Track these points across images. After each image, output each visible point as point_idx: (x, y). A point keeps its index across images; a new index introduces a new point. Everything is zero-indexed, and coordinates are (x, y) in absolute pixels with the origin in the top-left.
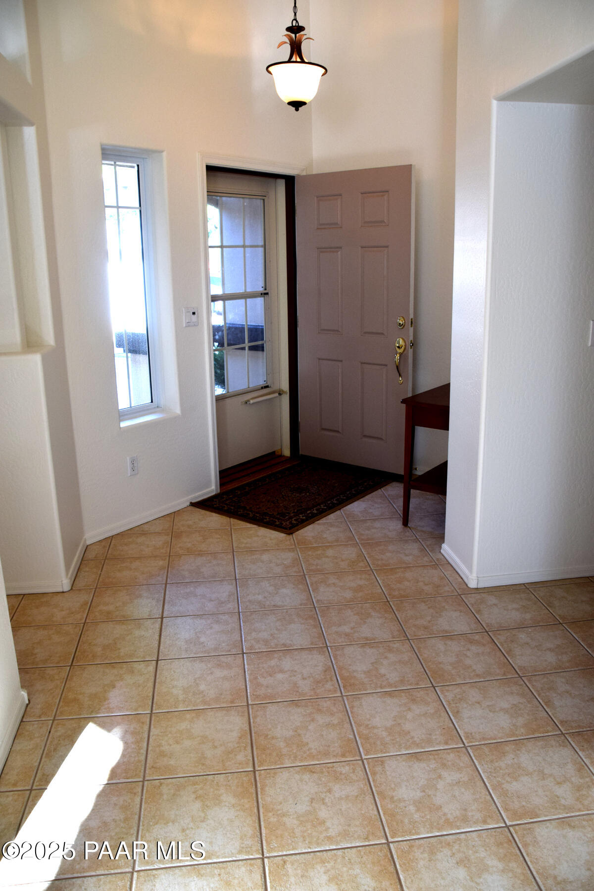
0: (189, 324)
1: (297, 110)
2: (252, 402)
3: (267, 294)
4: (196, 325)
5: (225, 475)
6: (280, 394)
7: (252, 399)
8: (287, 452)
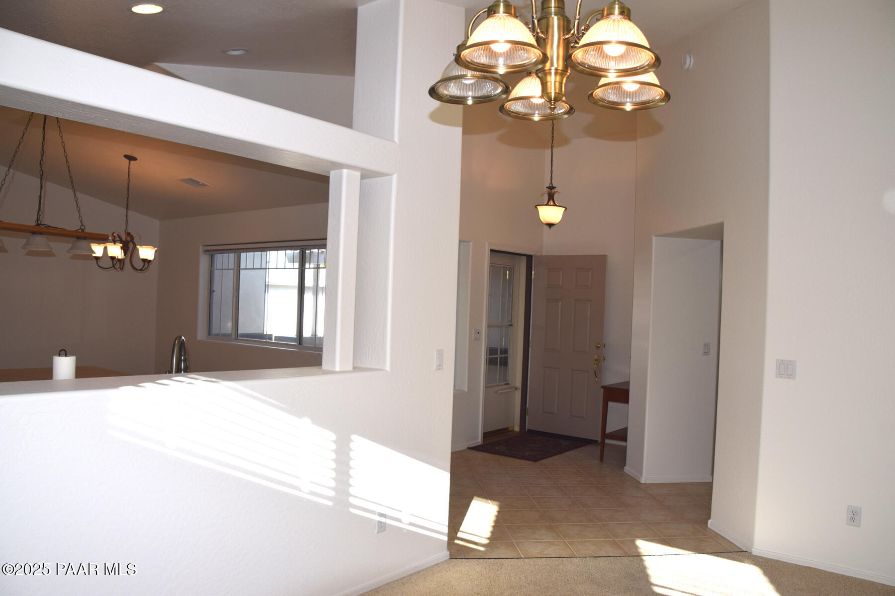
0: (476, 339)
1: (550, 227)
2: (500, 392)
3: (512, 325)
4: (479, 339)
5: (486, 435)
6: (516, 389)
7: (500, 390)
8: (517, 429)
